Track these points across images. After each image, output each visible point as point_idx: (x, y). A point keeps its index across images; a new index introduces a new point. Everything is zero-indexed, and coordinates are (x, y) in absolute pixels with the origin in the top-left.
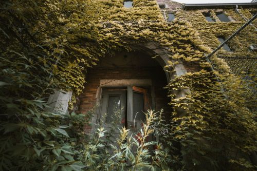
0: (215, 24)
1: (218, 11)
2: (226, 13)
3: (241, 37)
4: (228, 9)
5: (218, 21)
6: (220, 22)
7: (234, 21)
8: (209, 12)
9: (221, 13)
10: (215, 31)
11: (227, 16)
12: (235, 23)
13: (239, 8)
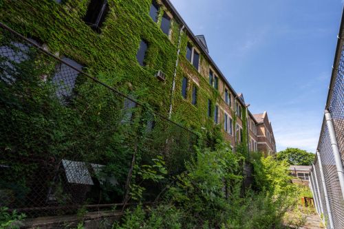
0: (152, 23)
1: (169, 14)
2: (172, 24)
3: (162, 57)
4: (177, 21)
5: (158, 24)
6: (159, 27)
7: (170, 38)
8: (161, 5)
9: (169, 19)
10: (145, 31)
11: (170, 27)
12: (169, 41)
13: (183, 30)
